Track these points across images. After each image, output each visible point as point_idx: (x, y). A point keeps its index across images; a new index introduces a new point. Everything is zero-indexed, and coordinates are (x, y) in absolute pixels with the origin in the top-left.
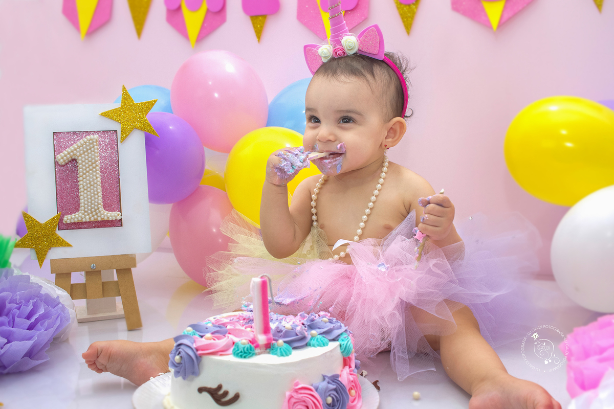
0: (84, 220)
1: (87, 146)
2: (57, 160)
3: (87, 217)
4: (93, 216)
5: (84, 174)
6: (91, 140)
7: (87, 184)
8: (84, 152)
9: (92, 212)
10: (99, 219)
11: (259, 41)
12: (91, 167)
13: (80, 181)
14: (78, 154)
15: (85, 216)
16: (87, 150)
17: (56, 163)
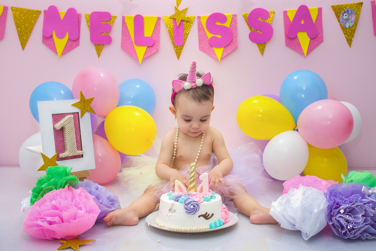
0: (70, 156)
1: (69, 120)
2: (55, 128)
3: (71, 154)
4: (73, 153)
5: (69, 134)
6: (71, 117)
7: (70, 138)
8: (68, 123)
9: (73, 152)
10: (76, 155)
11: (99, 57)
12: (71, 130)
13: (67, 137)
14: (66, 124)
15: (70, 153)
16: (69, 122)
17: (54, 129)
